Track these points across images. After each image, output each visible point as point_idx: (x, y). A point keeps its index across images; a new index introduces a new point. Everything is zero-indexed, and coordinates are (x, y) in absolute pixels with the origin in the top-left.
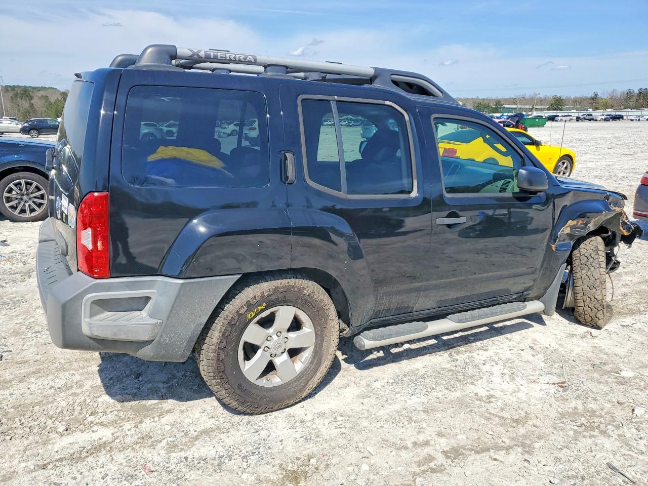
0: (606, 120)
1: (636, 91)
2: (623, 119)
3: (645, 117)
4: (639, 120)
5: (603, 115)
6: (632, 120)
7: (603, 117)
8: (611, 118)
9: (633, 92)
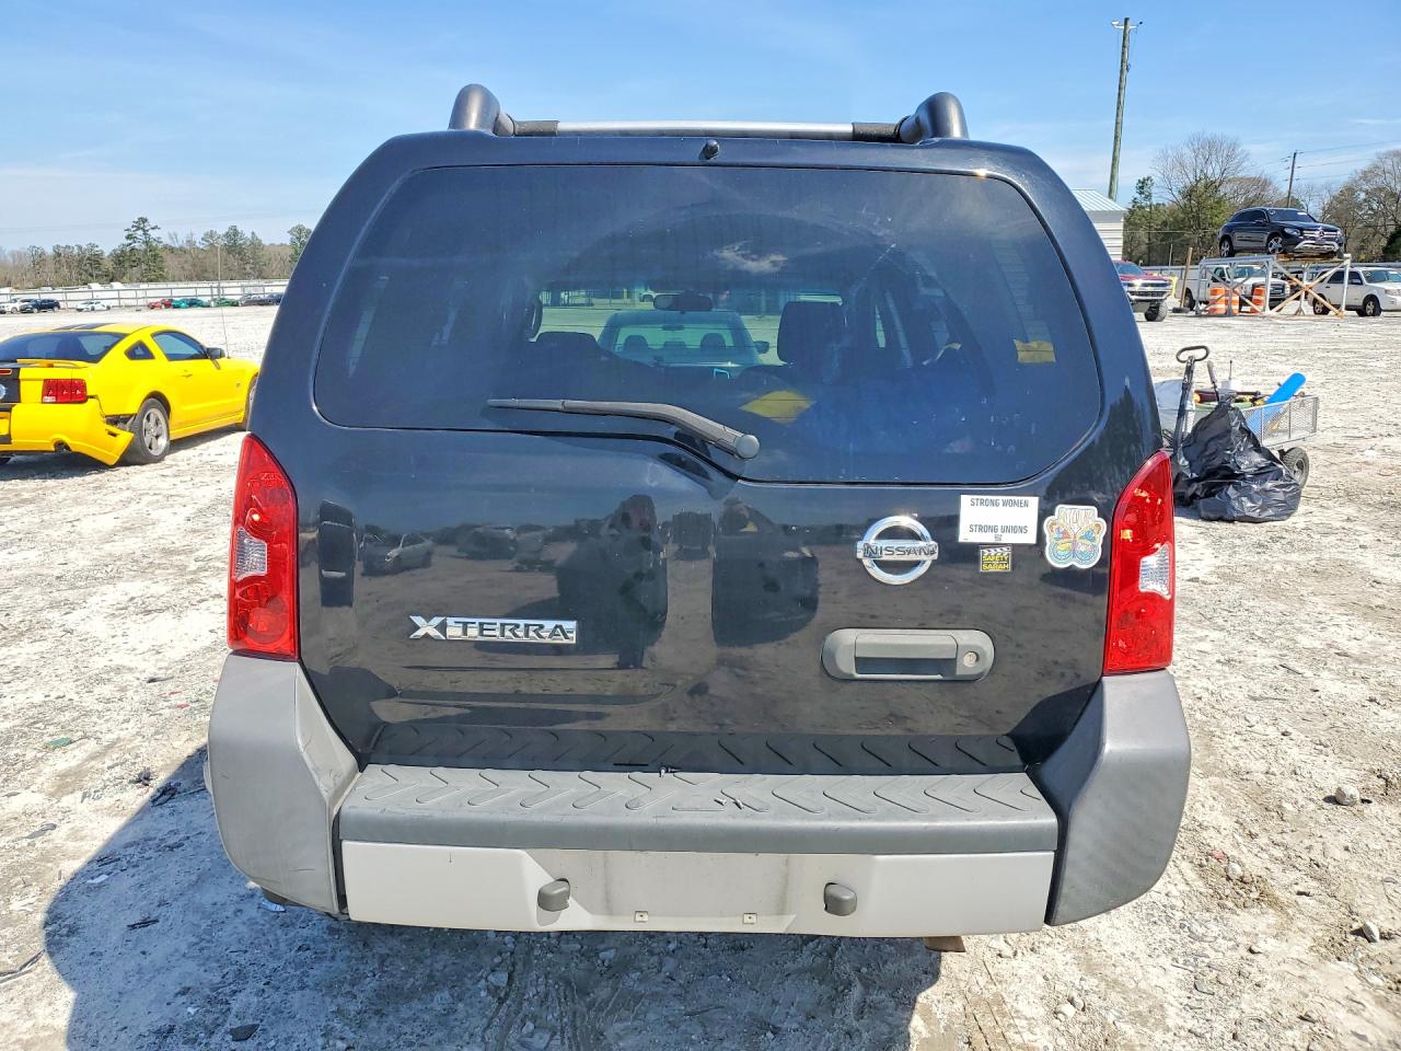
0: (24, 311)
1: (49, 251)
2: (59, 307)
3: (102, 302)
4: (93, 309)
5: (15, 301)
6: (80, 310)
7: (18, 305)
8: (34, 306)
9: (43, 253)
